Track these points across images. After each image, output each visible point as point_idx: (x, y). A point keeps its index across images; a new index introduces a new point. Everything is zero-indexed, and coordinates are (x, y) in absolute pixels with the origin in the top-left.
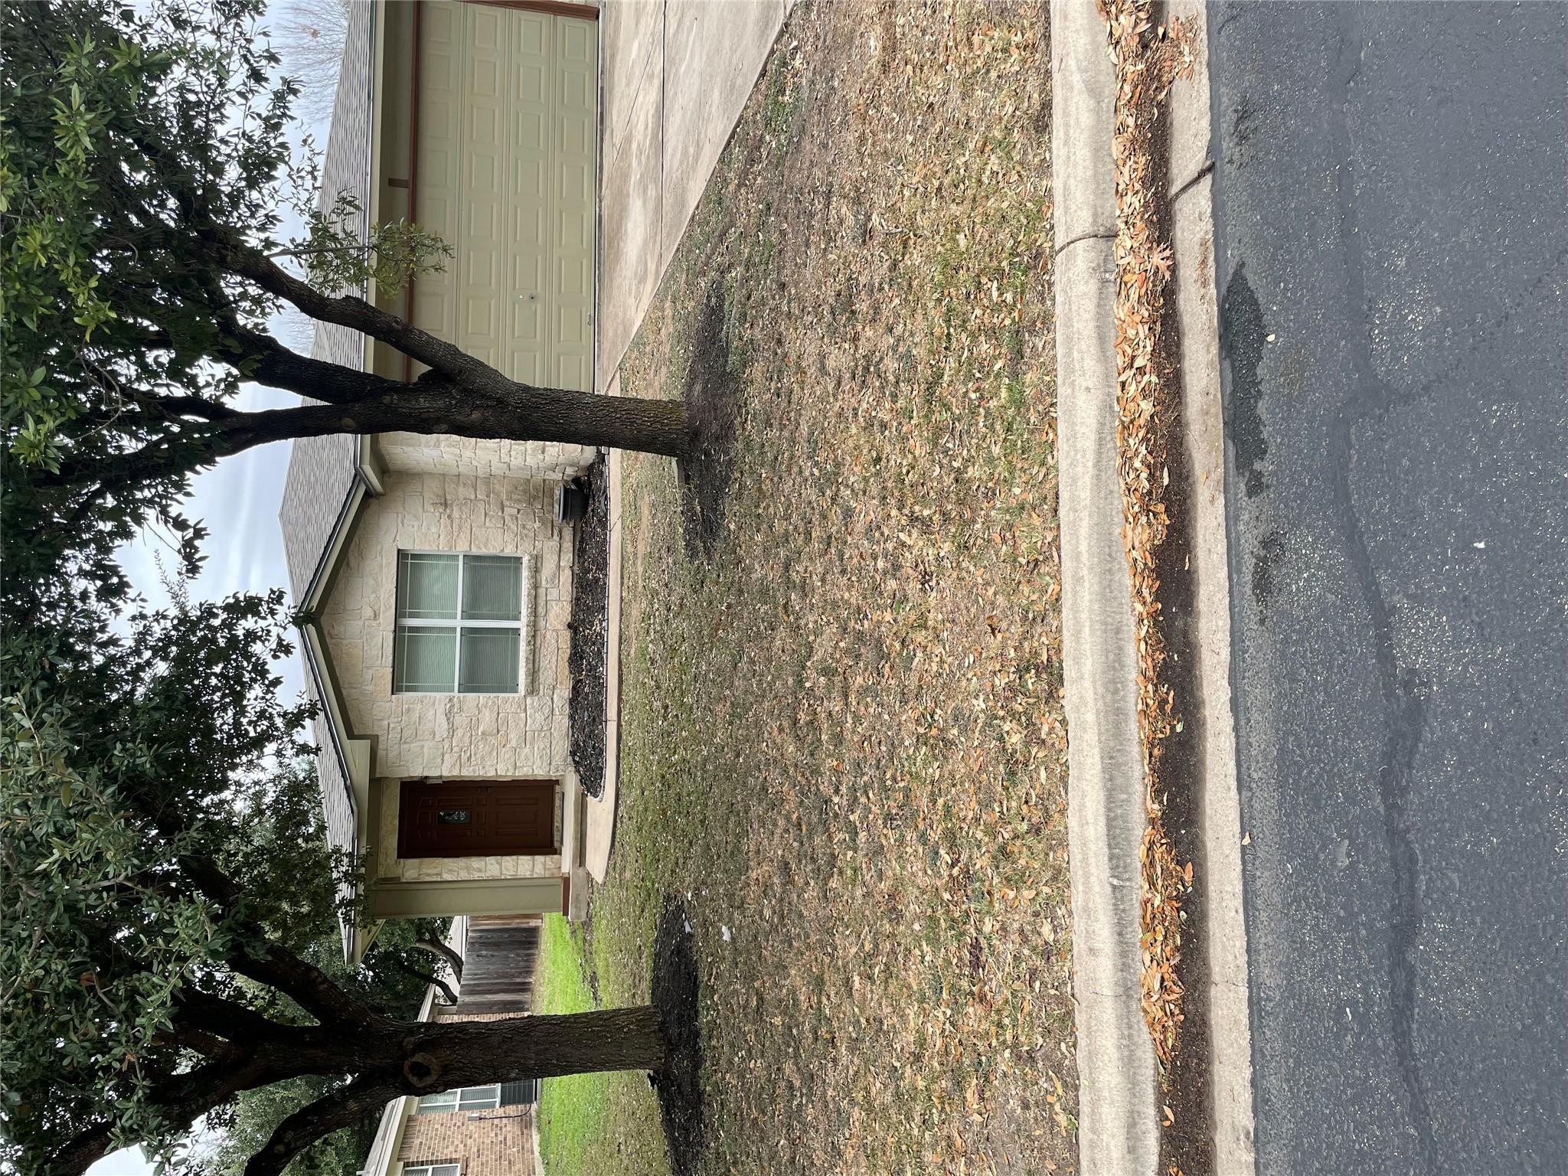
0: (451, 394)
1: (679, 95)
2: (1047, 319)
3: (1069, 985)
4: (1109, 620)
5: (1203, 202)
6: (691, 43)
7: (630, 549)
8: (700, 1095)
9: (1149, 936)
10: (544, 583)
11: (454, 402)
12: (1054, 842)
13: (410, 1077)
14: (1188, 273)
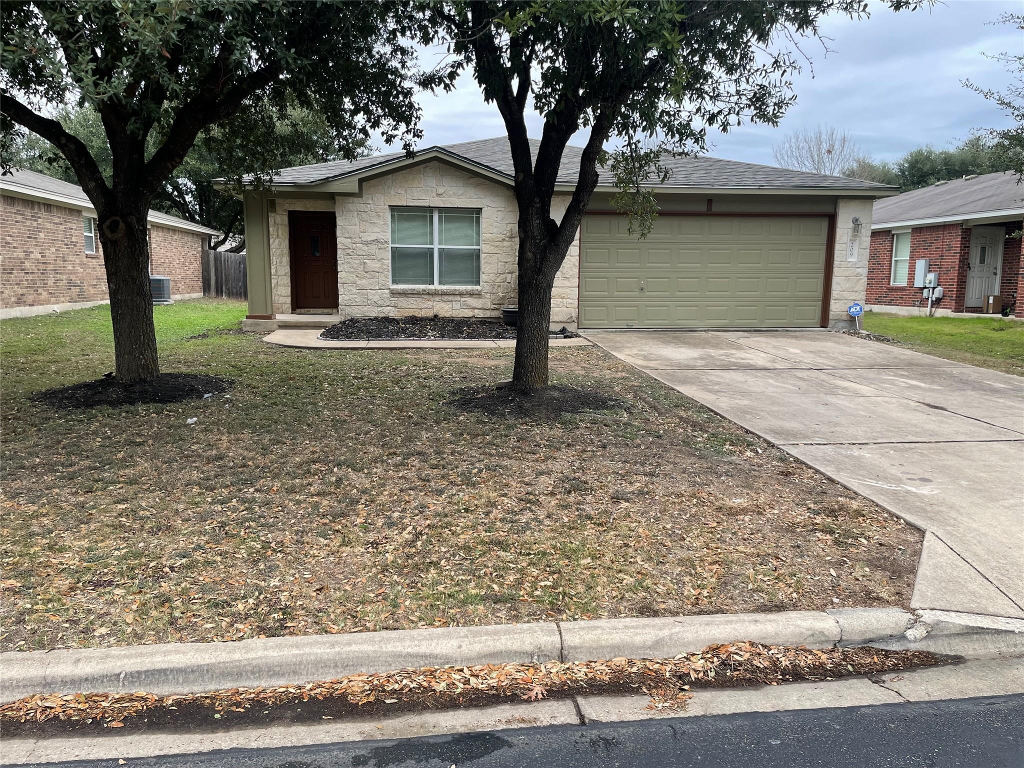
0: (543, 240)
1: (756, 379)
2: (517, 618)
3: (62, 646)
4: (303, 667)
5: (562, 719)
6: (786, 386)
7: (475, 353)
8: (91, 406)
9: (82, 699)
10: (464, 299)
11: (538, 241)
12: (161, 634)
13: (110, 221)
14: (520, 711)
